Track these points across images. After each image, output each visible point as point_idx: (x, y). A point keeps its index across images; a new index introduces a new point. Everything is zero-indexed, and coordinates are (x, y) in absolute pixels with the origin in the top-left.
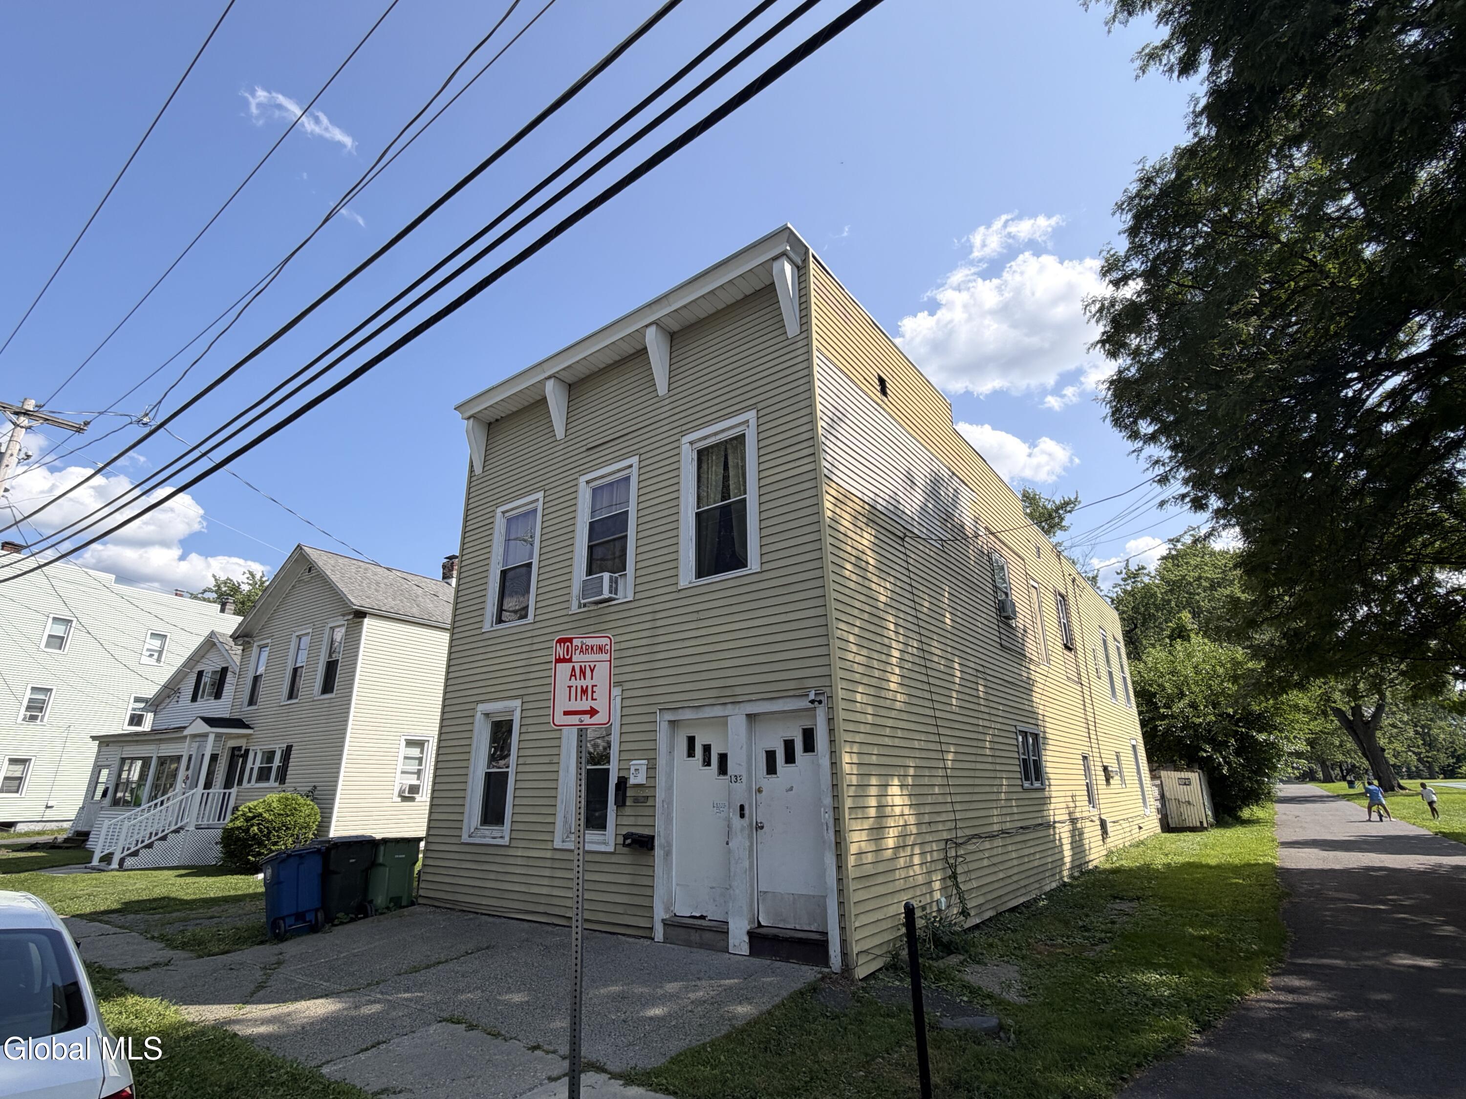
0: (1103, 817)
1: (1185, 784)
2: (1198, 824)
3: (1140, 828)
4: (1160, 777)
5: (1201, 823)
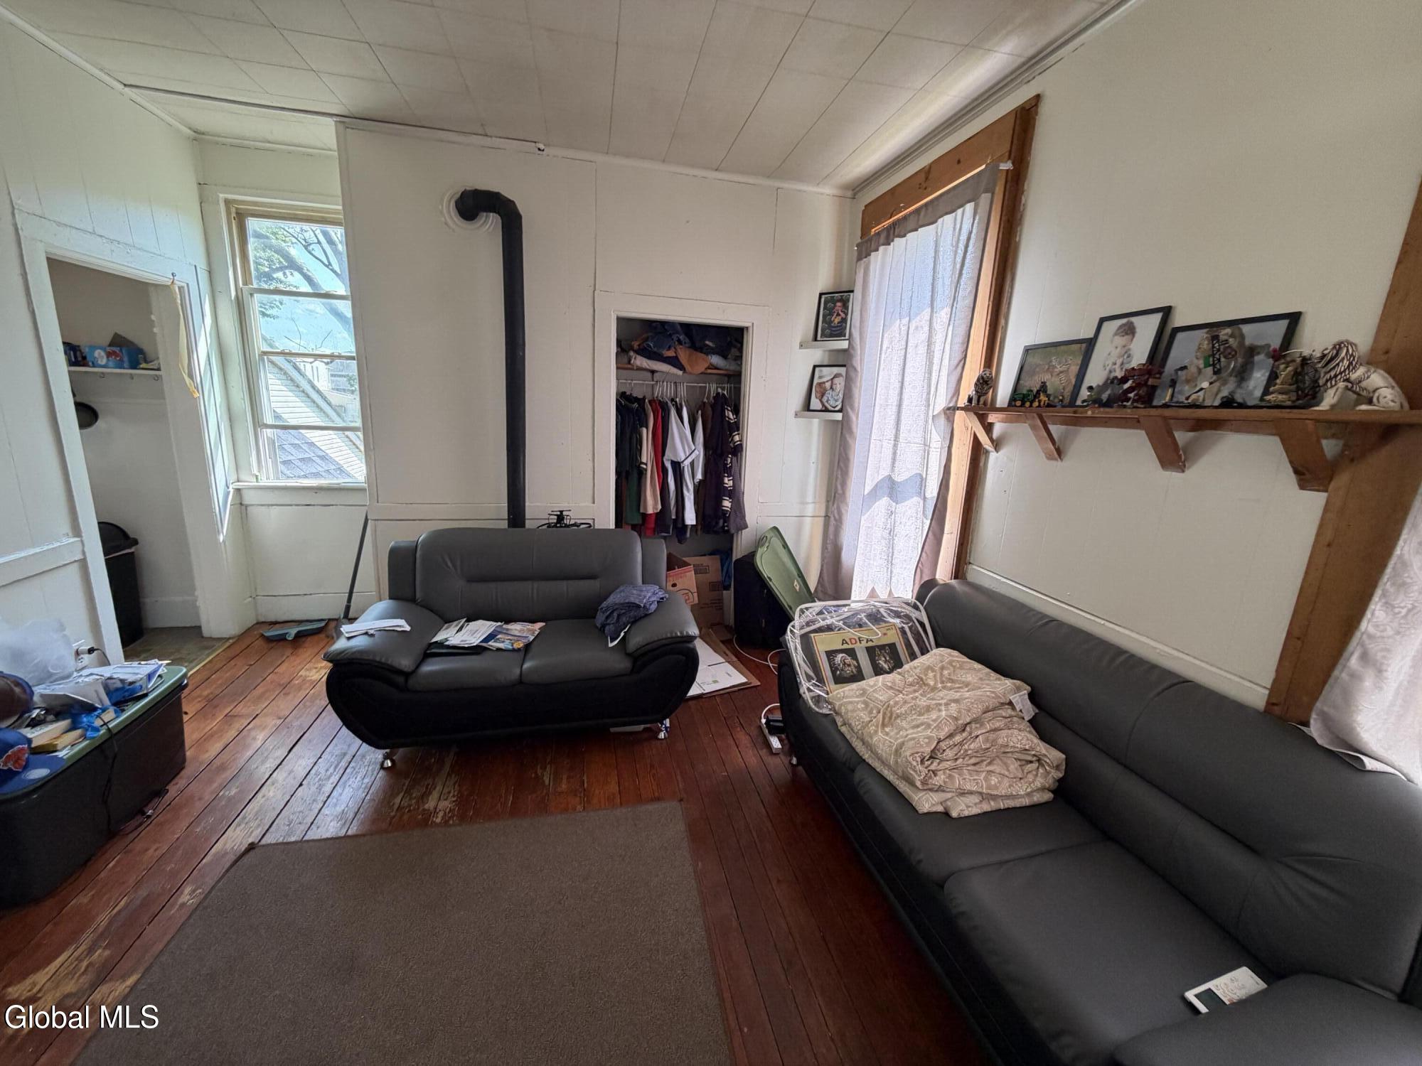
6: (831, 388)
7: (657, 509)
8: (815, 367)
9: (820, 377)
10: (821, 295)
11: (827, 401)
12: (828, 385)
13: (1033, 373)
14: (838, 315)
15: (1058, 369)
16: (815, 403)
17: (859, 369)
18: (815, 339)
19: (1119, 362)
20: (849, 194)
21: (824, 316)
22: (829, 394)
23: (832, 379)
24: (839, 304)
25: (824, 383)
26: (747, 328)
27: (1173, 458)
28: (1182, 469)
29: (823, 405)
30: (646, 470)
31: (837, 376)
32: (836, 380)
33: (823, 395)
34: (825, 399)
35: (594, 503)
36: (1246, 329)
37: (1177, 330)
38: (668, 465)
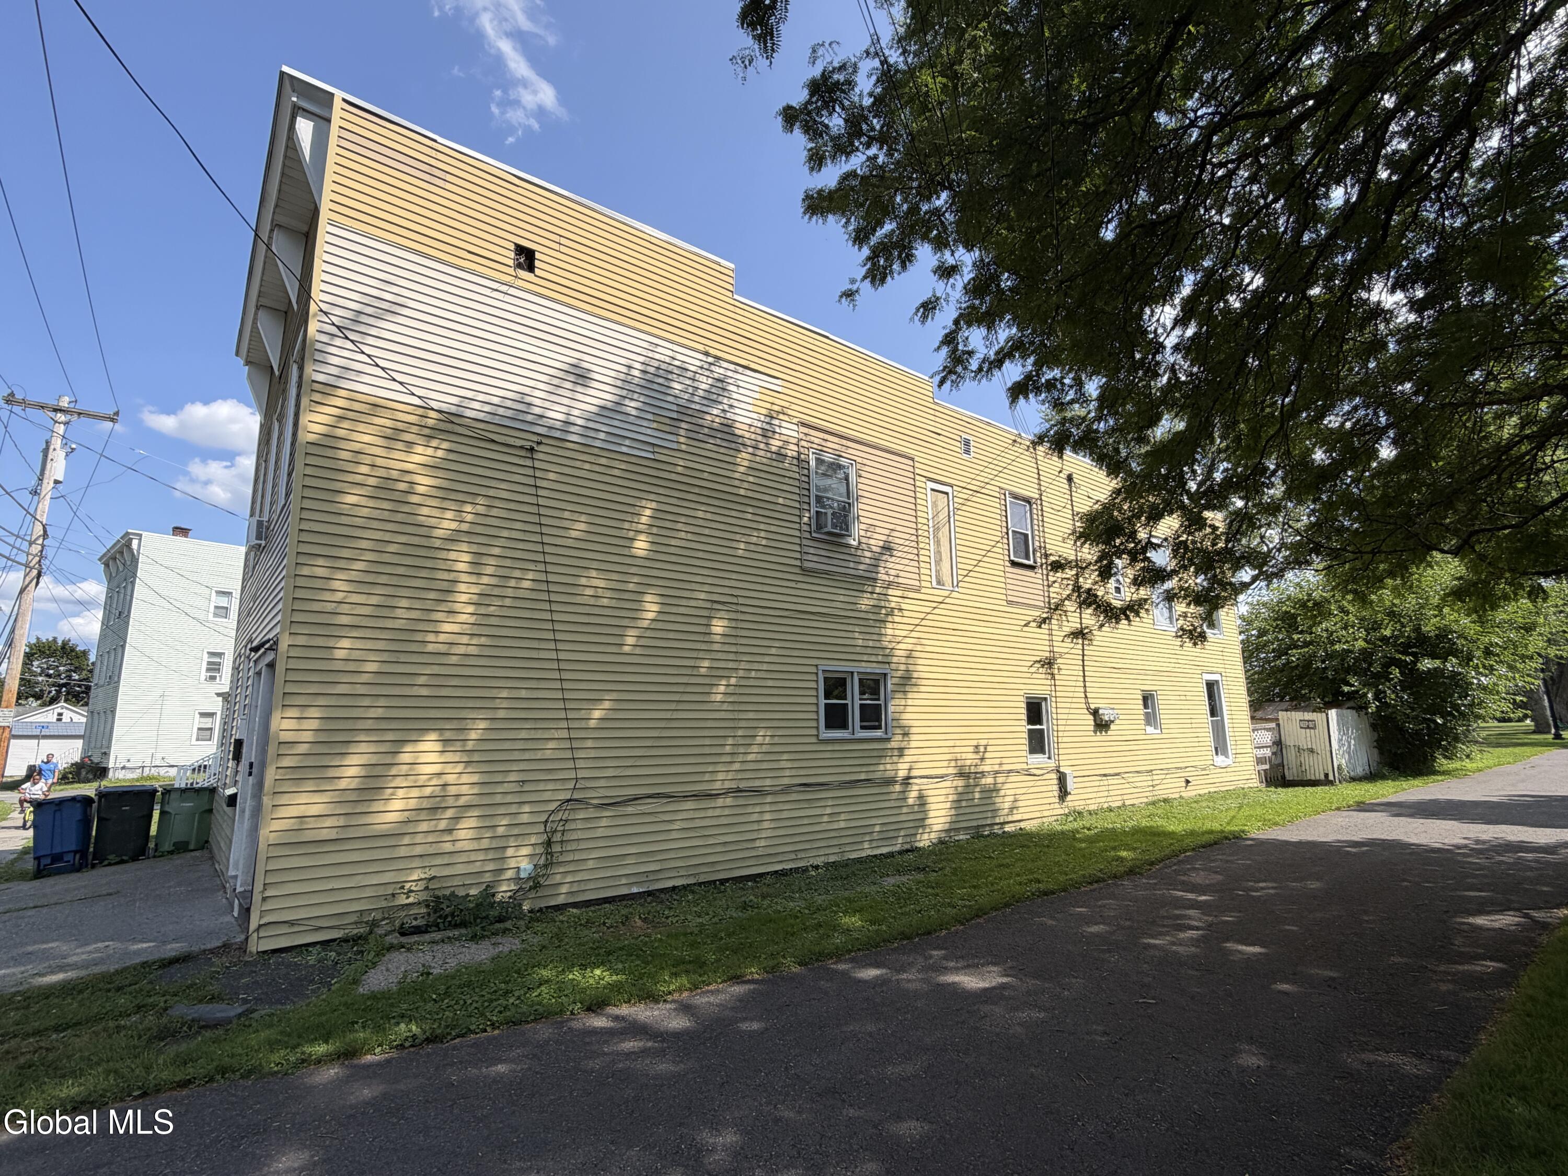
0: (1062, 769)
1: (1308, 727)
2: (1322, 777)
3: (1188, 782)
4: (1277, 719)
5: (1326, 775)
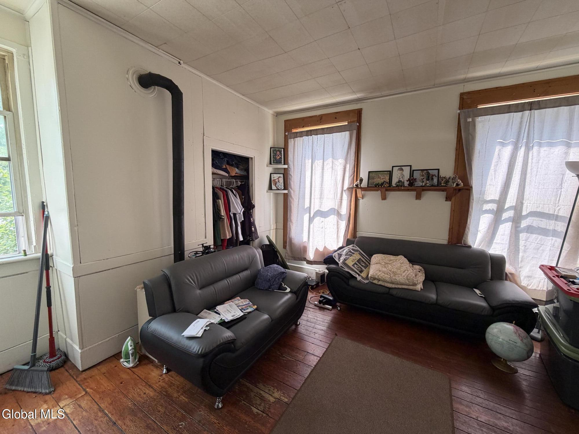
6: (278, 181)
7: (230, 236)
8: (271, 174)
9: (273, 178)
10: (271, 148)
11: (278, 186)
12: (277, 180)
13: (373, 178)
14: (278, 156)
15: (382, 178)
16: (274, 187)
17: (292, 175)
18: (271, 164)
19: (401, 176)
20: (275, 115)
21: (273, 156)
22: (278, 184)
23: (278, 178)
24: (278, 152)
25: (275, 180)
26: (252, 158)
27: (418, 197)
28: (420, 199)
29: (277, 188)
30: (224, 218)
31: (279, 177)
32: (280, 179)
33: (276, 184)
34: (277, 185)
35: (206, 238)
36: (429, 171)
37: (414, 170)
38: (232, 215)
